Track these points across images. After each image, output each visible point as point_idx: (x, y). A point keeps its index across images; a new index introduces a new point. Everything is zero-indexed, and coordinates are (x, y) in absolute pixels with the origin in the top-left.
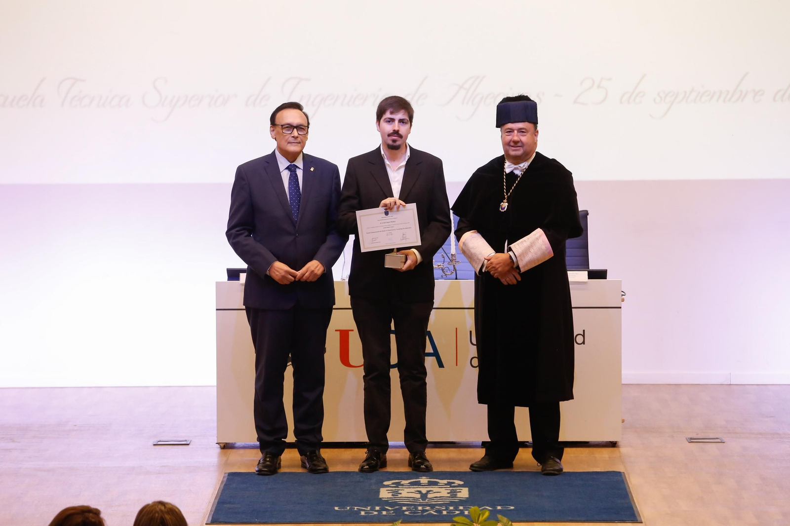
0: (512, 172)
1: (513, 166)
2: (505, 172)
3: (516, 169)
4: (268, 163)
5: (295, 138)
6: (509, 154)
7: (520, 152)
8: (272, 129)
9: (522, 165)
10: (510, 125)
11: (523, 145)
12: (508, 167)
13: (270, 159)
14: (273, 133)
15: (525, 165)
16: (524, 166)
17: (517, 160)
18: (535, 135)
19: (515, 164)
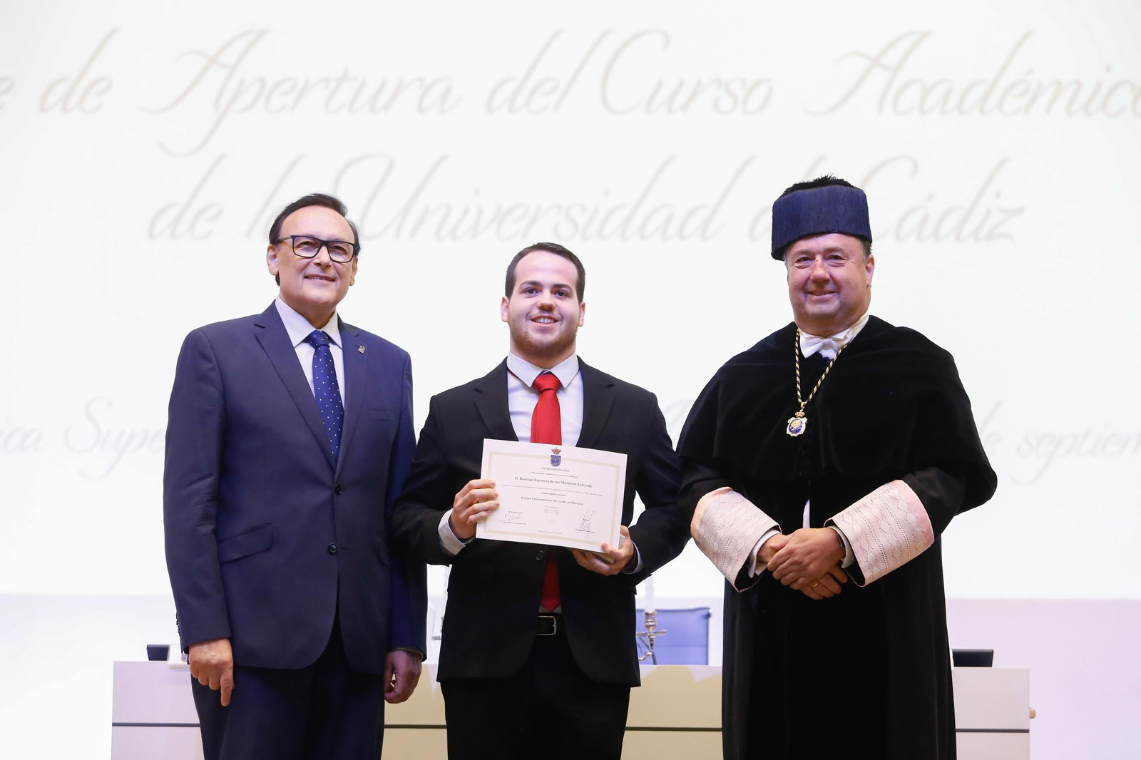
0: (817, 355)
1: (818, 339)
2: (801, 355)
3: (825, 346)
4: (264, 328)
5: (324, 267)
6: (806, 313)
7: (831, 305)
8: (271, 253)
9: (841, 336)
10: (803, 245)
11: (837, 287)
12: (808, 345)
13: (269, 322)
14: (273, 264)
15: (847, 336)
16: (845, 338)
17: (825, 326)
18: (867, 268)
19: (825, 336)
